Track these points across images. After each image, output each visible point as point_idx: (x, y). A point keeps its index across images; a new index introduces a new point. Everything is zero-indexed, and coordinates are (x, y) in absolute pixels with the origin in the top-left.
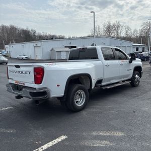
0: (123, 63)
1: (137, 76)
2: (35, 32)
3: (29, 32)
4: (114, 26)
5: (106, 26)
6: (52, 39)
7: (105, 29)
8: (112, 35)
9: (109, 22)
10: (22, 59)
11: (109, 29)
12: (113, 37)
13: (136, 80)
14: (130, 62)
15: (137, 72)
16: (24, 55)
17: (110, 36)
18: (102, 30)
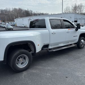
0: (69, 31)
1: (82, 41)
2: (32, 11)
3: (29, 11)
4: (79, 6)
5: (74, 6)
6: (39, 15)
7: (73, 9)
8: (77, 12)
9: (75, 4)
10: (22, 27)
11: (75, 8)
12: (78, 13)
13: (81, 43)
14: (77, 30)
15: (83, 38)
16: (23, 25)
17: (76, 13)
18: (71, 9)
